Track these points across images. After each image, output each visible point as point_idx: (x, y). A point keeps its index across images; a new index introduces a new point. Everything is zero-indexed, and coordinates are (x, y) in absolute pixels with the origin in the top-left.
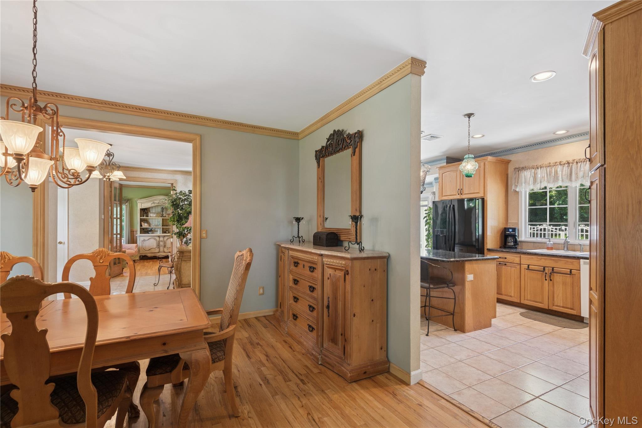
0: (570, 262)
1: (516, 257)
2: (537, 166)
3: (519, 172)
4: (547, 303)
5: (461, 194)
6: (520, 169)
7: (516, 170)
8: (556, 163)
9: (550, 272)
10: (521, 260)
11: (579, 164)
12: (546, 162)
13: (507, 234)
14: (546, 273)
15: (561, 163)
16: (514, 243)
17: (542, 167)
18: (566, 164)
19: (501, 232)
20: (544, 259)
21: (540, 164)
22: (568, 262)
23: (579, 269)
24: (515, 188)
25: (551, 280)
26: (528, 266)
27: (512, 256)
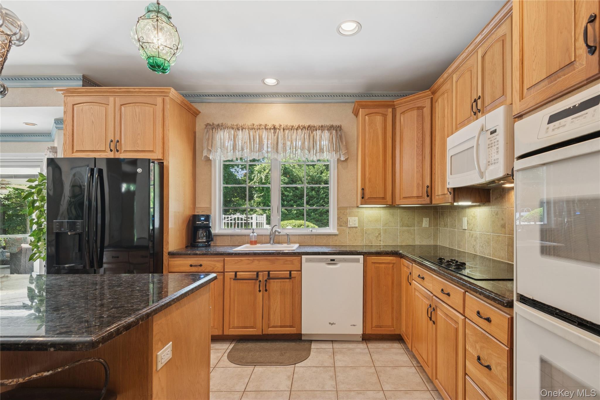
0: (290, 261)
1: (218, 261)
2: (237, 125)
3: (212, 131)
4: (261, 325)
5: (118, 151)
6: (215, 126)
7: (209, 127)
8: (260, 125)
9: (264, 280)
10: (225, 266)
11: (287, 132)
12: (249, 123)
13: (197, 225)
14: (260, 281)
15: (267, 127)
16: (206, 238)
17: (244, 128)
18: (272, 129)
19: (188, 221)
20: (258, 260)
21: (241, 123)
22: (287, 261)
23: (299, 269)
24: (208, 154)
25: (266, 290)
26: (236, 272)
27: (211, 261)
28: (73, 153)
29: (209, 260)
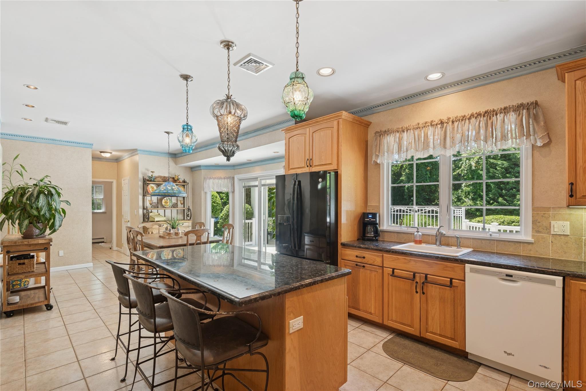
0: (451, 267)
1: (378, 256)
2: (402, 128)
3: (380, 137)
4: (418, 327)
5: (311, 166)
6: (382, 132)
7: (377, 134)
8: (426, 123)
9: (422, 282)
10: (384, 262)
11: (456, 124)
12: (413, 123)
13: (366, 222)
14: (417, 282)
15: (433, 124)
16: (374, 233)
17: (409, 129)
18: (439, 124)
19: (359, 219)
20: (415, 261)
21: (406, 125)
22: (447, 267)
23: (463, 279)
24: (376, 158)
25: (423, 293)
26: (393, 269)
27: (372, 255)
28: (289, 170)
29: (370, 254)
